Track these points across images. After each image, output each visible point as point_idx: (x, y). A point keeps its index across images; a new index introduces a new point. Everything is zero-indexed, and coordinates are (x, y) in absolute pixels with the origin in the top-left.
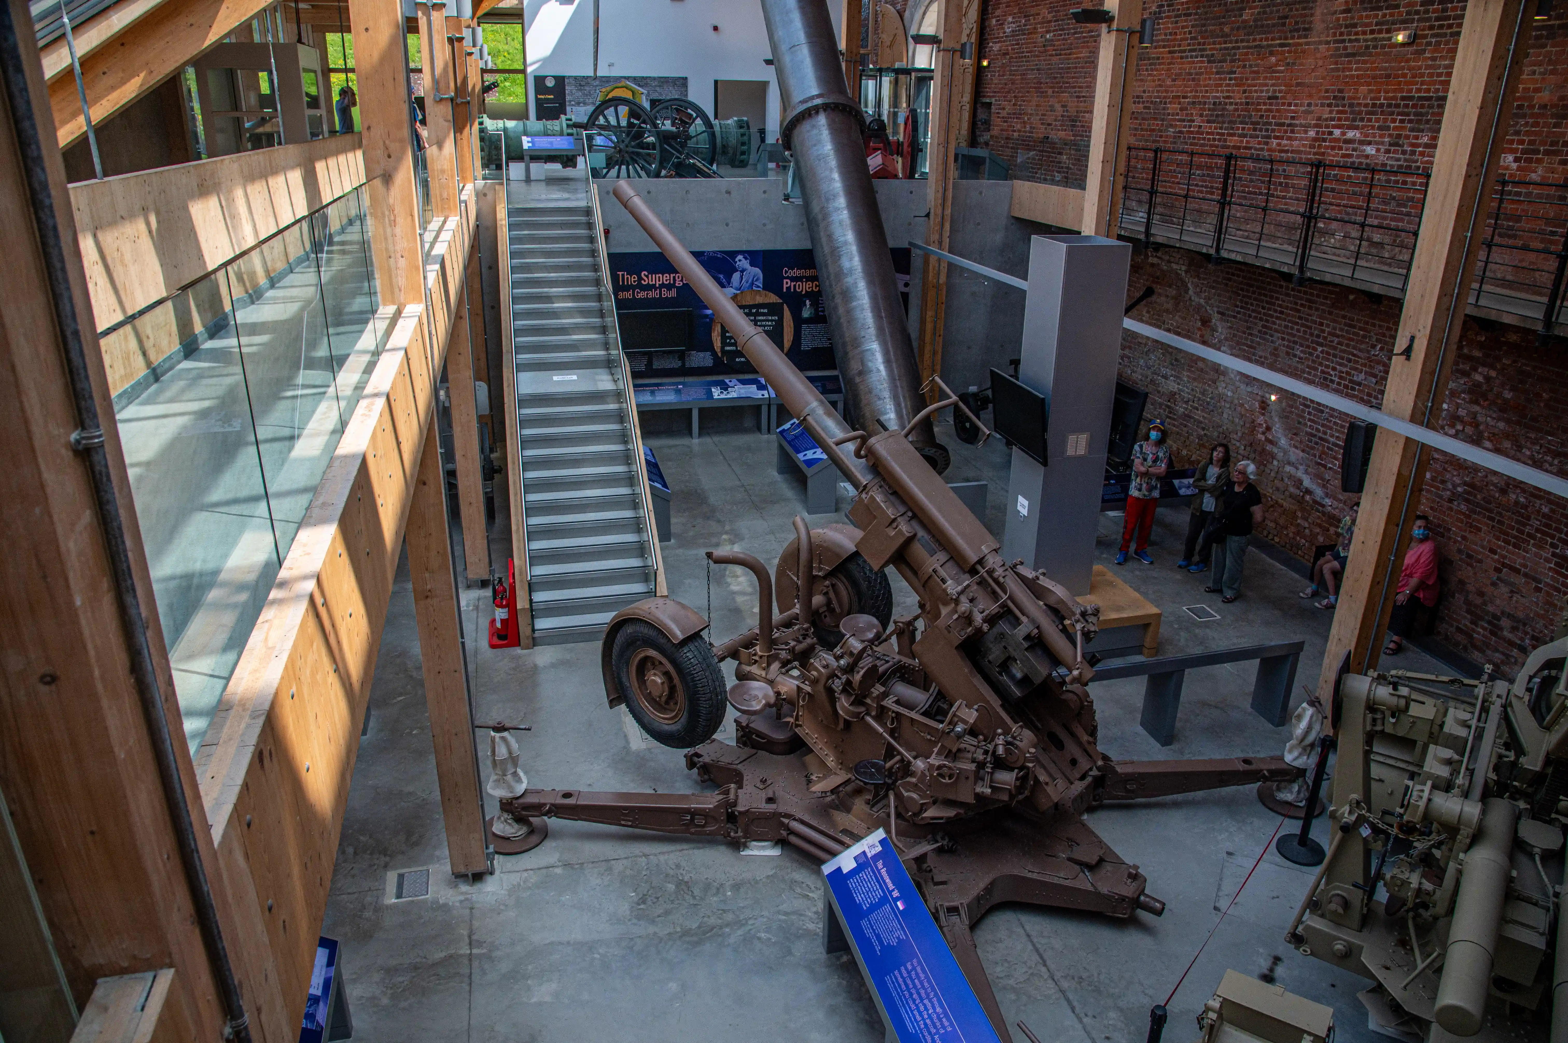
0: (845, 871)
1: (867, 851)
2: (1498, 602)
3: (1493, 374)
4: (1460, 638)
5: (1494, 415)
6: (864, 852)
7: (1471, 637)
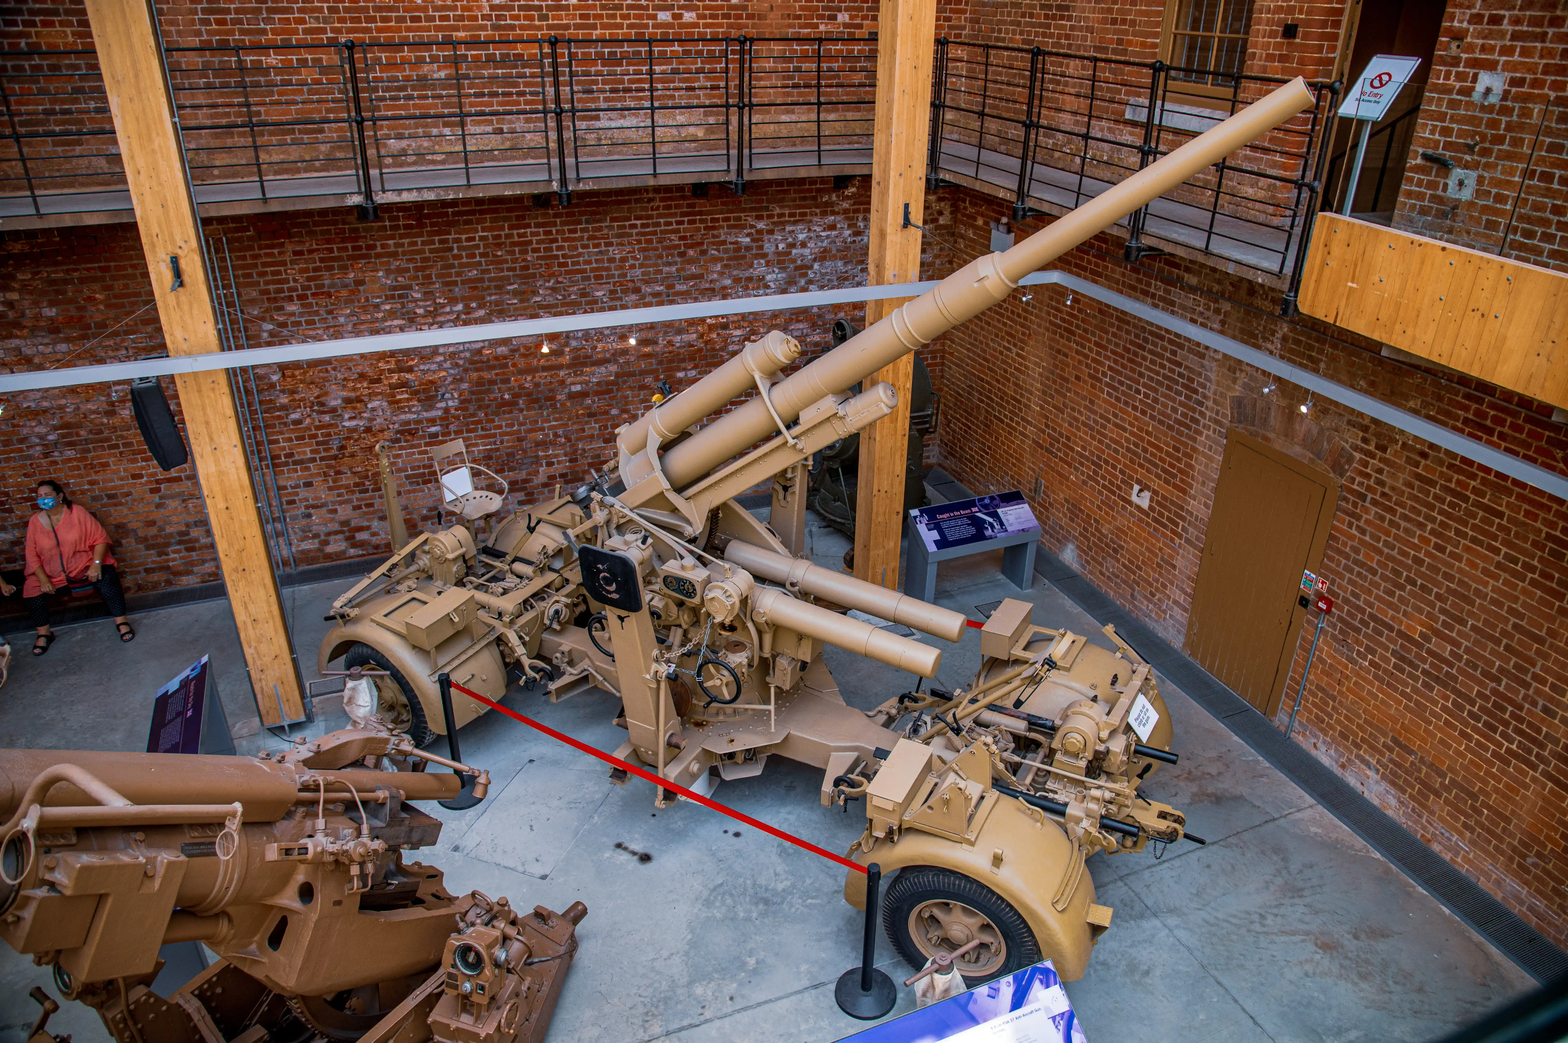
2: (175, 519)
3: (14, 296)
4: (155, 577)
5: (46, 341)
7: (168, 568)
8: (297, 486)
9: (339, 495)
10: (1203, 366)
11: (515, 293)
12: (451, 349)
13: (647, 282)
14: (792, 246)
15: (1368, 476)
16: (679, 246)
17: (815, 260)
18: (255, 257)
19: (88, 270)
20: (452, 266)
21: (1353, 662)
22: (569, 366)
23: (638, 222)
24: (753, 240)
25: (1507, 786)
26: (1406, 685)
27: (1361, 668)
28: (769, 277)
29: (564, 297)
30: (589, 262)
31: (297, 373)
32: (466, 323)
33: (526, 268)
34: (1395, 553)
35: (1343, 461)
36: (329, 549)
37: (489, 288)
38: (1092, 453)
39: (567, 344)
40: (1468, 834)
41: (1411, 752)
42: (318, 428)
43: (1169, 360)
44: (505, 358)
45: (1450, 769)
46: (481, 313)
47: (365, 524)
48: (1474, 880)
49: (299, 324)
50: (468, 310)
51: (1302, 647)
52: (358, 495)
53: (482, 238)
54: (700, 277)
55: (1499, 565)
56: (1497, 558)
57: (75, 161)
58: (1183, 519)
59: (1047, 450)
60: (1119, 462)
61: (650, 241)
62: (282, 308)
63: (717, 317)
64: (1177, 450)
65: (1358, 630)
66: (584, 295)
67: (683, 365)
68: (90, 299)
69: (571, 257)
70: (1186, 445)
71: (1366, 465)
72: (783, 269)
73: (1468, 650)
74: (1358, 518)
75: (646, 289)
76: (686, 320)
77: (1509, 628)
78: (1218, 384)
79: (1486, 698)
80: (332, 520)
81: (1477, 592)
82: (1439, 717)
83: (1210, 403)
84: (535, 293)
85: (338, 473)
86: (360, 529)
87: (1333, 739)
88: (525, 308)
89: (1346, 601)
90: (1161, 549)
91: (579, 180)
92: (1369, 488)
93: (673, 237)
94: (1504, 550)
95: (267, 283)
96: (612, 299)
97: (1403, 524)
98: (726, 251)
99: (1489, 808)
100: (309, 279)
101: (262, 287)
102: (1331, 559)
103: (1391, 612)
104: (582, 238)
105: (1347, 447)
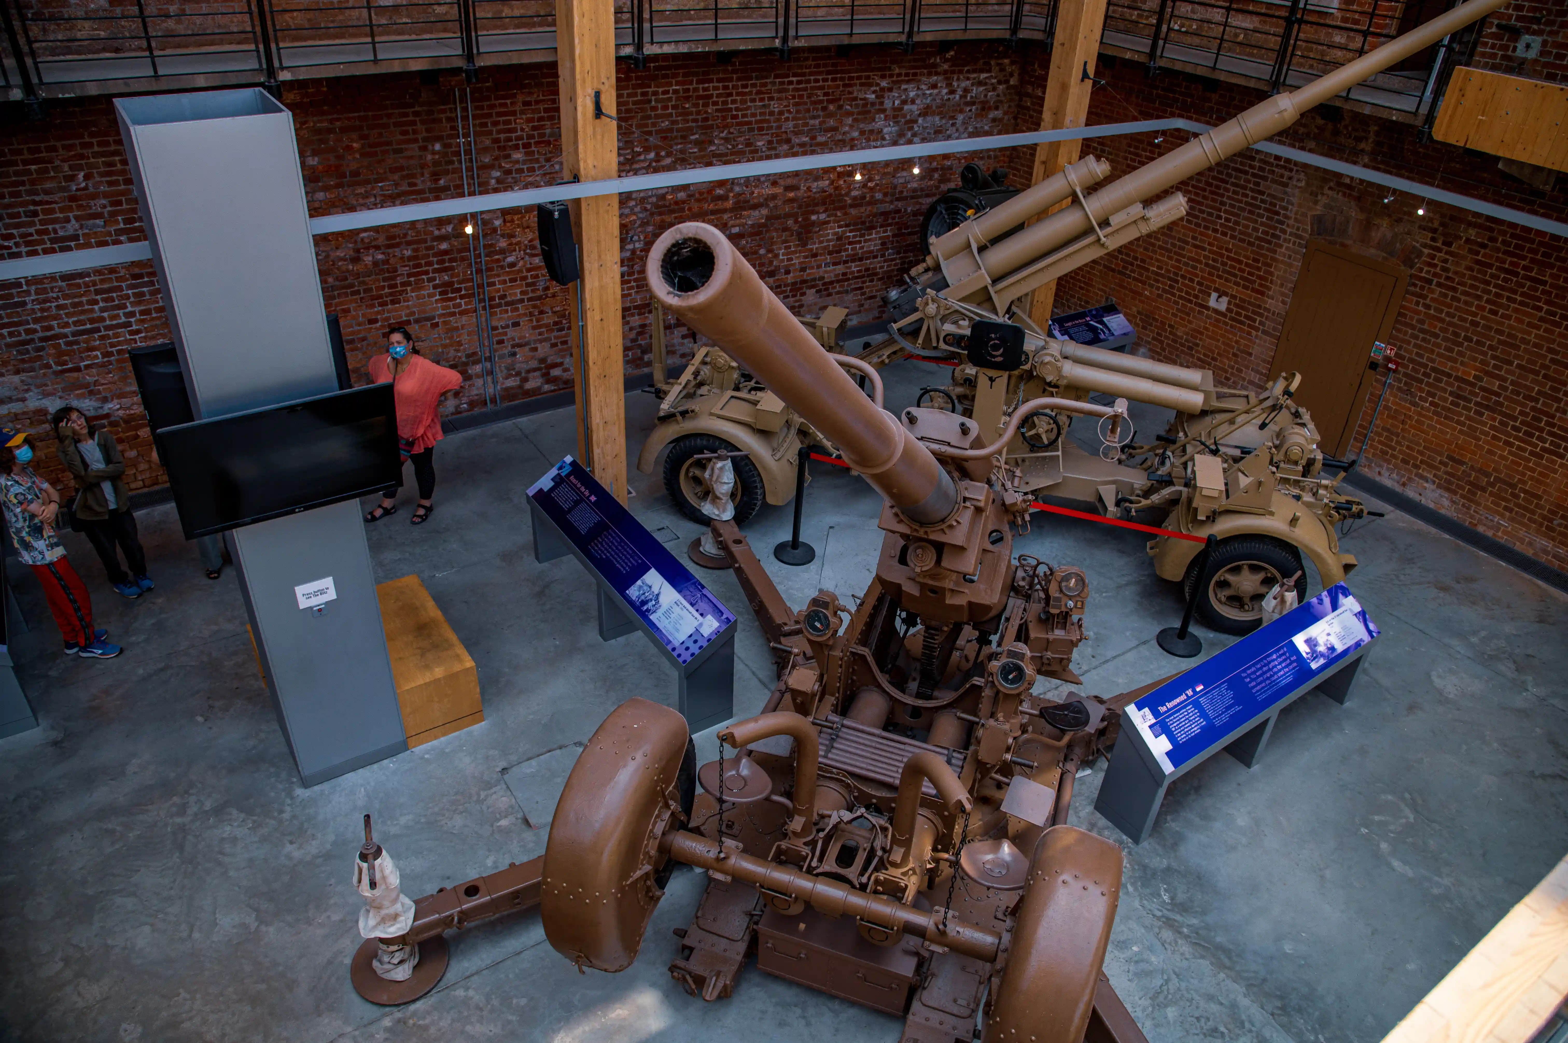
0: (1169, 747)
1: (1149, 723)
6: (1151, 727)
8: (507, 326)
9: (540, 334)
10: (1285, 193)
11: (697, 143)
12: (642, 195)
13: (796, 133)
14: (904, 102)
15: (1435, 266)
16: (821, 102)
17: (920, 115)
18: (492, 107)
19: (348, 119)
20: (649, 117)
21: (1415, 404)
22: (732, 210)
23: (795, 79)
24: (877, 97)
25: (1541, 474)
26: (1461, 415)
27: (1422, 408)
28: (886, 130)
29: (734, 147)
30: (754, 115)
31: (516, 217)
32: (656, 170)
33: (706, 119)
34: (1455, 320)
35: (1413, 256)
36: (529, 386)
37: (676, 137)
38: (1168, 271)
39: (731, 190)
40: (1508, 514)
41: (1462, 463)
42: (529, 270)
43: (1252, 190)
44: (684, 202)
45: (1494, 470)
46: (668, 161)
47: (559, 360)
48: (1510, 545)
49: (520, 171)
50: (658, 159)
51: (1370, 401)
52: (556, 333)
53: (676, 92)
54: (835, 129)
55: (1541, 319)
56: (1540, 314)
57: (347, 12)
58: (1261, 315)
59: (1120, 273)
60: (1197, 276)
61: (801, 97)
62: (508, 156)
63: (844, 166)
64: (1257, 261)
65: (1421, 381)
66: (748, 144)
67: (817, 209)
68: (349, 148)
69: (741, 110)
70: (1266, 256)
71: (1433, 257)
72: (896, 123)
73: (1513, 383)
74: (1425, 297)
75: (796, 140)
76: (823, 169)
77: (1547, 362)
78: (1300, 206)
79: (1526, 414)
80: (533, 358)
81: (1523, 341)
82: (1487, 434)
83: (1291, 222)
84: (711, 143)
85: (542, 312)
86: (555, 365)
87: (1396, 466)
88: (703, 157)
89: (1411, 360)
90: (1237, 342)
91: (797, 37)
92: (1435, 275)
93: (819, 92)
94: (1545, 307)
95: (499, 132)
96: (769, 149)
97: (1463, 298)
98: (857, 106)
99: (1525, 492)
100: (534, 128)
101: (495, 136)
102: (1399, 331)
103: (1450, 364)
104: (751, 93)
105: (1418, 245)
